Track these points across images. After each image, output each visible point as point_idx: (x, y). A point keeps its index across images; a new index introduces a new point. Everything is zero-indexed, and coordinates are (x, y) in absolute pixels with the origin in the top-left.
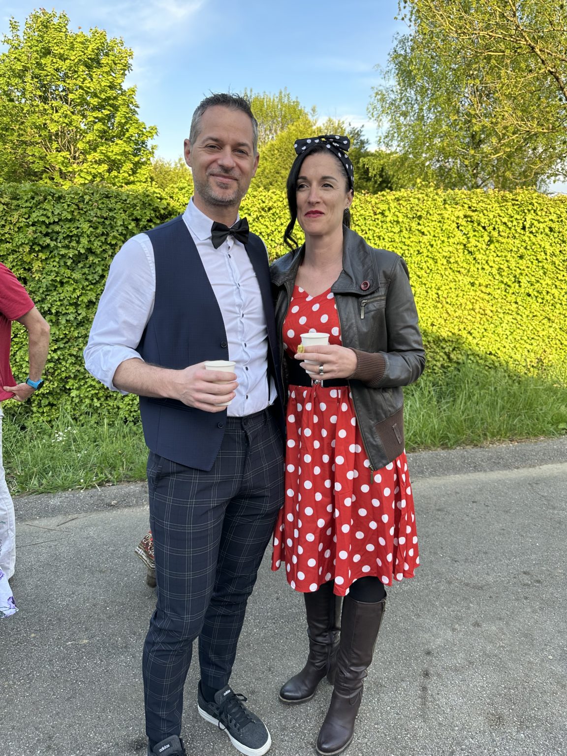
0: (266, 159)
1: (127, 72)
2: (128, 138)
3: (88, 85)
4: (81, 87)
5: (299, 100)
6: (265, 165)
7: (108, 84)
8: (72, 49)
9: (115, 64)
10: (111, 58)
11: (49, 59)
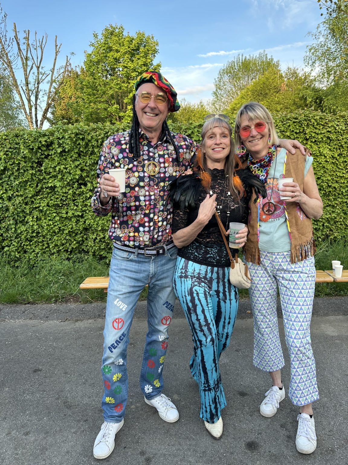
0: (244, 98)
1: (156, 55)
3: (130, 65)
4: (126, 67)
5: (273, 57)
6: (243, 102)
7: (143, 63)
8: (123, 46)
9: (148, 51)
10: (147, 47)
11: (112, 53)
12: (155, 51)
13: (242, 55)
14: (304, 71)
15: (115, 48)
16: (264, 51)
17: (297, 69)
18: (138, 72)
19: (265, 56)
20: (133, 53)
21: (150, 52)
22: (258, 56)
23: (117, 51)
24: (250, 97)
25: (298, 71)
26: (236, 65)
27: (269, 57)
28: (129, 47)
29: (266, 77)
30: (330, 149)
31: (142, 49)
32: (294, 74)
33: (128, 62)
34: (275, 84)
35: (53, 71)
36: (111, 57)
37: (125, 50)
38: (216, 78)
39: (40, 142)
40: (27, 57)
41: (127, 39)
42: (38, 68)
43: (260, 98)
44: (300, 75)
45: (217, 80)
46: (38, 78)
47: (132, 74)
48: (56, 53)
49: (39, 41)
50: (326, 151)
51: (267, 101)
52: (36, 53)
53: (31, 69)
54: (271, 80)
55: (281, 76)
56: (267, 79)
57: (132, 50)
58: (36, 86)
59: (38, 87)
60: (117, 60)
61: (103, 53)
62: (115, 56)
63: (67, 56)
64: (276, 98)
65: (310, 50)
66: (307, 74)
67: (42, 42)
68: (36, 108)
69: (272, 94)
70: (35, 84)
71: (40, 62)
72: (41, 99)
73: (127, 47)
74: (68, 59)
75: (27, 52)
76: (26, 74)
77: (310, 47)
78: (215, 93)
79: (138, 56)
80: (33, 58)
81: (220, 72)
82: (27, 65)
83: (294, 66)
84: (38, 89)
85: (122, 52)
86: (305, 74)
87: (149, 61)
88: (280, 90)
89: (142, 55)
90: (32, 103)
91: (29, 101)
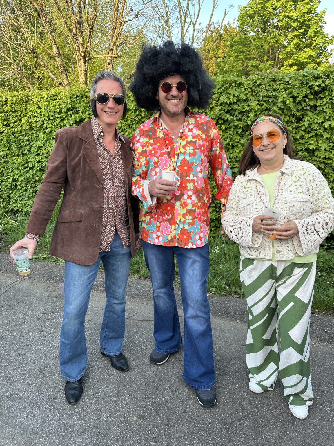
2: (315, 46)
4: (287, 17)
18: (299, 21)
40: (186, 14)
42: (194, 25)
46: (193, 36)
48: (214, 7)
63: (226, 10)
71: (197, 19)
74: (226, 13)
82: (185, 23)
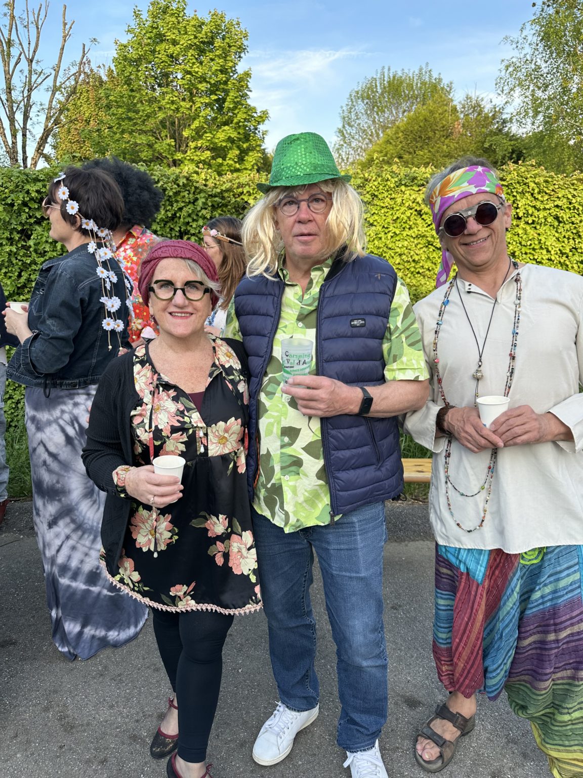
1: (242, 55)
2: (238, 123)
3: (197, 70)
5: (442, 76)
7: (219, 68)
8: (186, 33)
9: (230, 46)
10: (227, 40)
11: (164, 46)
12: (242, 49)
13: (389, 69)
14: (493, 103)
15: (170, 36)
16: (427, 64)
17: (482, 100)
18: (209, 82)
19: (428, 73)
20: (203, 47)
21: (233, 49)
22: (417, 72)
23: (175, 43)
24: (401, 142)
25: (483, 102)
26: (378, 85)
27: (435, 75)
28: (196, 37)
29: (430, 110)
30: (558, 239)
31: (218, 42)
32: (477, 107)
33: (194, 63)
34: (444, 123)
35: (57, 69)
36: (162, 52)
37: (189, 42)
38: (344, 105)
39: (28, 192)
40: (9, 40)
41: (193, 23)
42: (31, 61)
43: (419, 145)
44: (486, 110)
45: (345, 108)
46: (30, 81)
47: (200, 86)
48: (65, 37)
49: (34, 14)
50: (551, 242)
51: (430, 151)
52: (27, 34)
53: (16, 64)
54: (437, 115)
55: (455, 110)
56: (431, 112)
57: (202, 42)
58: (26, 94)
59: (29, 97)
60: (173, 58)
61: (149, 44)
62: (170, 51)
63: (84, 45)
64: (445, 147)
65: (507, 67)
66: (497, 109)
67: (39, 15)
68: (24, 135)
69: (439, 139)
70: (23, 92)
71: (35, 52)
72: (35, 119)
73: (192, 37)
74: (86, 51)
75: (10, 31)
76: (7, 72)
77: (506, 63)
78: (341, 132)
79: (211, 55)
80: (21, 44)
81: (351, 95)
82: (9, 55)
83: (477, 94)
84: (28, 100)
85: (182, 45)
86: (495, 108)
87: (231, 64)
88: (451, 133)
89: (218, 52)
90: (17, 125)
91: (12, 120)
